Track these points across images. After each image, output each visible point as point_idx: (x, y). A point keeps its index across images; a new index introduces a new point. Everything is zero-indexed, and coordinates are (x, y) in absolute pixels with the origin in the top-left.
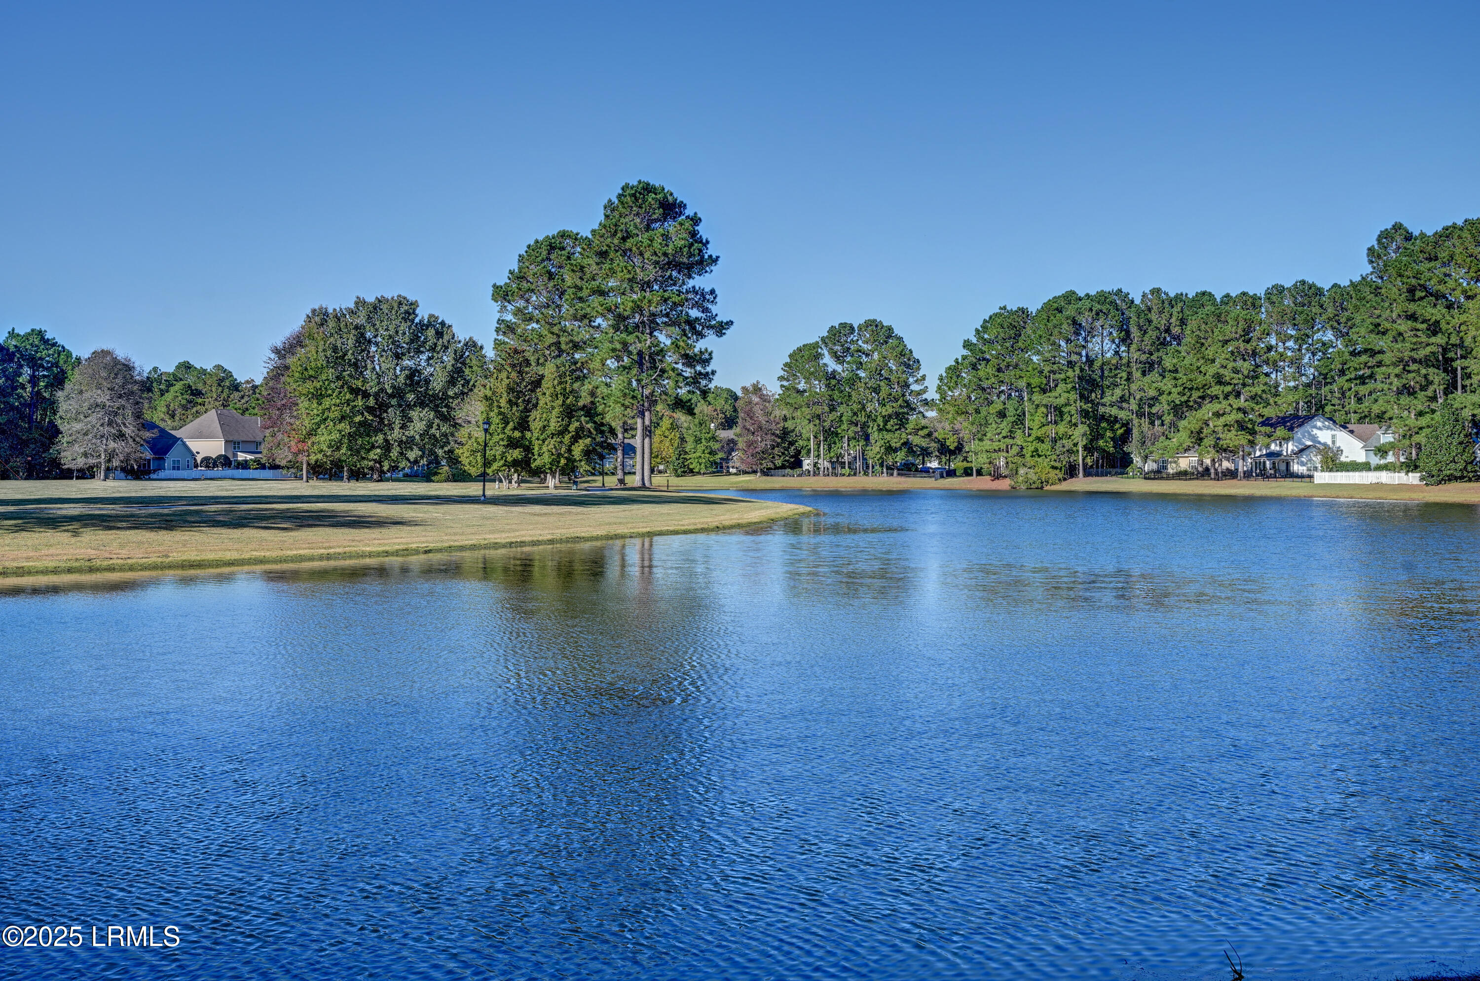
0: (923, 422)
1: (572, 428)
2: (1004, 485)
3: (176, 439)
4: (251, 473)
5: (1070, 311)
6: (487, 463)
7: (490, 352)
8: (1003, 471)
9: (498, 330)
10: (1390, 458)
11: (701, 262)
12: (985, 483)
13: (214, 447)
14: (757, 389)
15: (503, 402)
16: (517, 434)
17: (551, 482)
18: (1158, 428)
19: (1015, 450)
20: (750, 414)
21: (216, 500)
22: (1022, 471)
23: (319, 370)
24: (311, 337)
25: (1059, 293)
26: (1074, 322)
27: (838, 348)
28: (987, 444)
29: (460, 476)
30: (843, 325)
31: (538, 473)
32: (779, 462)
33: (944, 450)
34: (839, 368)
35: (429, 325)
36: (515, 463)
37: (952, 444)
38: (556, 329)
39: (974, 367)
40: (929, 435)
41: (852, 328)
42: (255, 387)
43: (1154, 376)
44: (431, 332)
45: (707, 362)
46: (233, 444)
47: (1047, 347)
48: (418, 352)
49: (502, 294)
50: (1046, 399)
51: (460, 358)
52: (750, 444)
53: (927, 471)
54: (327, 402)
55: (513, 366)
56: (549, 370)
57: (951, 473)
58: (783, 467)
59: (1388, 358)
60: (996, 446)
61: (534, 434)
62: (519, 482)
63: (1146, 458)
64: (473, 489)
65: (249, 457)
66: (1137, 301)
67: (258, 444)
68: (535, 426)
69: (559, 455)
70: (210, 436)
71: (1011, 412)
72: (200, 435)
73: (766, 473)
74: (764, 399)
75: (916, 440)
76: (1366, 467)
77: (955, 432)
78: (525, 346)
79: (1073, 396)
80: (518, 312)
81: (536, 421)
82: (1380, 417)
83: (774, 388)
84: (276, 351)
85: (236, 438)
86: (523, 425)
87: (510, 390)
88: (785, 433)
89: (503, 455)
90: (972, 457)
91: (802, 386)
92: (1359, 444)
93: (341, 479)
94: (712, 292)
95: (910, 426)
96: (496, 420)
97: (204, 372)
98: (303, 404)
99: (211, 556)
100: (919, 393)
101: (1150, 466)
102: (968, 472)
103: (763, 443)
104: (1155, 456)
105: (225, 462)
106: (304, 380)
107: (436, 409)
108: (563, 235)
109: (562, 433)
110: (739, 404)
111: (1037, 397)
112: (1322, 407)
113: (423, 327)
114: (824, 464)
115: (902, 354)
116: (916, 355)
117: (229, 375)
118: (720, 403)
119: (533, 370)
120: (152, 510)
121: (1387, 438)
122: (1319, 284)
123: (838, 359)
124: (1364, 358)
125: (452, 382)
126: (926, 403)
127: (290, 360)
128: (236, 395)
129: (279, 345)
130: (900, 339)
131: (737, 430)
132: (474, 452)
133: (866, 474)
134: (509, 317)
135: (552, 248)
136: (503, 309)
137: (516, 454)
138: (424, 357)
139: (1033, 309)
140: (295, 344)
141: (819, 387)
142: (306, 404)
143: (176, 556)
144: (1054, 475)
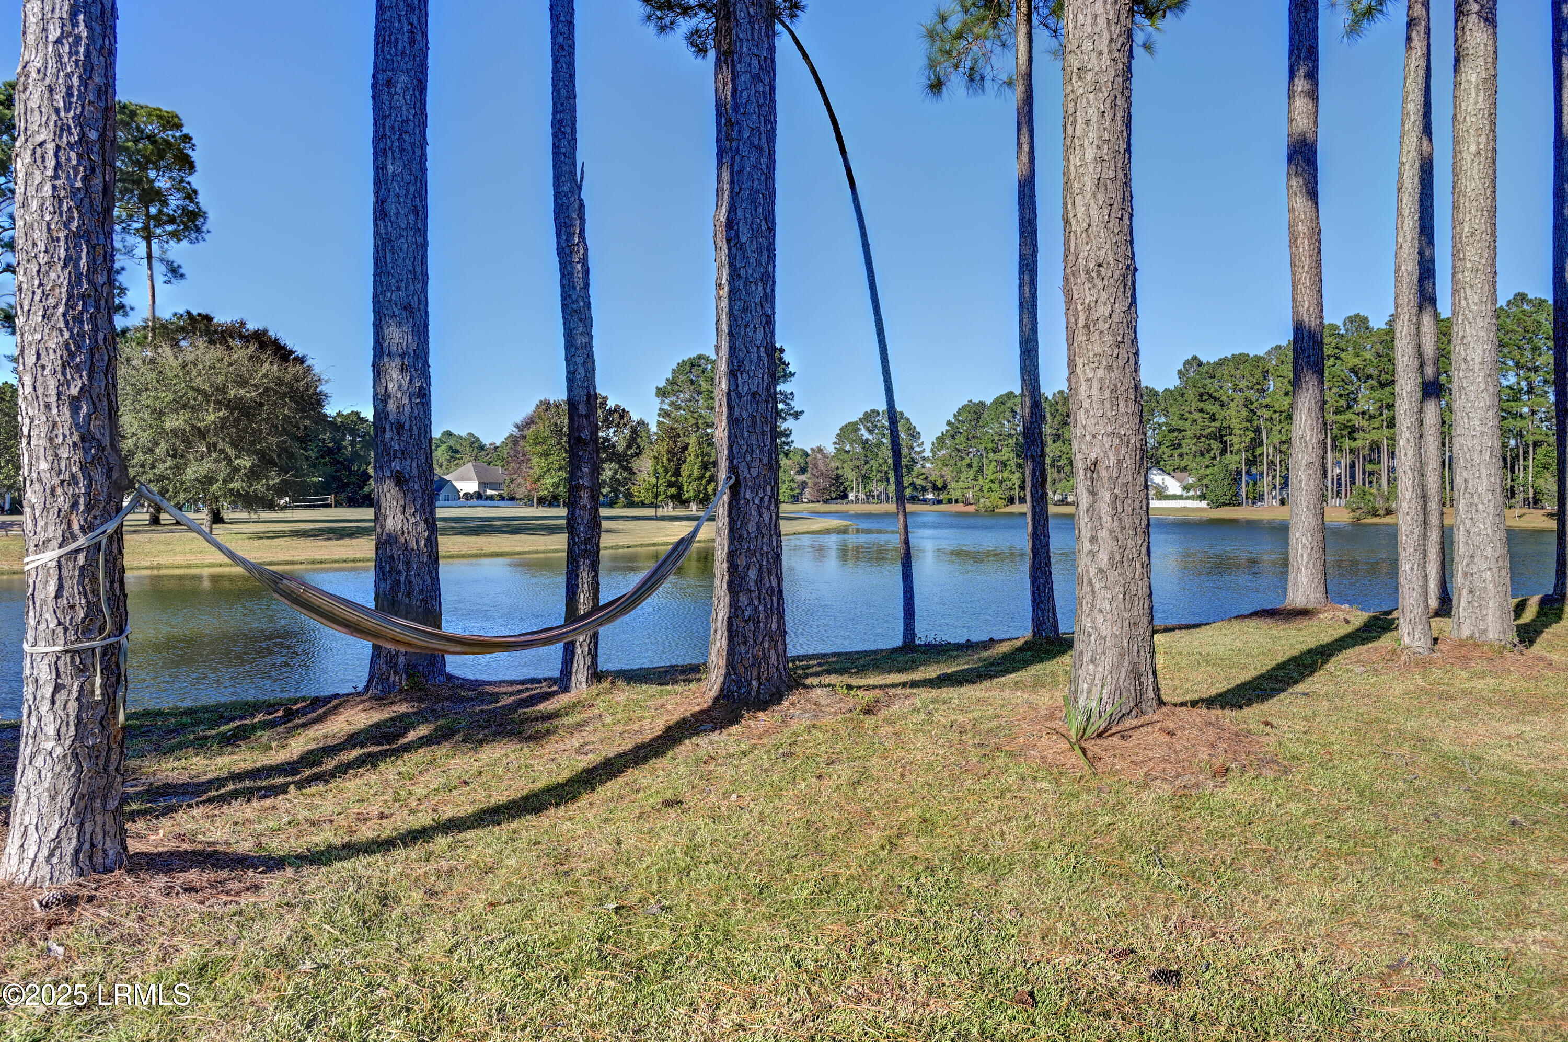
0: (923, 470)
1: (707, 475)
2: (971, 509)
3: (447, 482)
4: (496, 503)
5: (1010, 404)
6: (656, 496)
7: (654, 428)
8: (971, 501)
9: (659, 415)
10: (1192, 493)
11: (784, 376)
12: (960, 508)
13: (471, 487)
14: (820, 450)
15: (665, 460)
16: (673, 479)
17: (694, 507)
18: (1062, 475)
19: (977, 488)
20: (816, 466)
21: (499, 519)
22: (982, 500)
23: (545, 439)
24: (540, 418)
25: (1004, 392)
26: (1012, 411)
27: (869, 425)
28: (961, 484)
29: (631, 504)
30: (873, 411)
31: (685, 503)
32: (834, 495)
33: (935, 488)
34: (870, 437)
35: (615, 411)
36: (672, 497)
37: (939, 484)
38: (696, 415)
39: (953, 437)
40: (926, 478)
41: (878, 413)
42: (496, 448)
43: (1059, 443)
44: (616, 416)
45: (788, 436)
46: (483, 484)
47: (997, 425)
48: (608, 428)
49: (662, 393)
50: (997, 457)
51: (634, 432)
52: (816, 484)
53: (925, 501)
54: (551, 459)
55: (670, 438)
56: (693, 440)
57: (940, 502)
58: (836, 498)
59: (1188, 433)
60: (966, 485)
61: (683, 479)
62: (674, 508)
63: (1055, 492)
64: (650, 512)
65: (493, 492)
66: (1050, 398)
67: (500, 484)
68: (685, 473)
69: (699, 492)
70: (469, 479)
71: (975, 465)
72: (462, 479)
73: (826, 502)
74: (825, 456)
75: (919, 482)
76: (1180, 497)
77: (942, 476)
78: (676, 425)
79: (1012, 455)
80: (672, 404)
81: (685, 470)
82: (1185, 469)
83: (830, 449)
84: (517, 426)
85: (485, 480)
86: (677, 473)
87: (669, 452)
88: (838, 477)
89: (665, 492)
90: (952, 492)
91: (848, 448)
92: (1178, 484)
93: (558, 506)
94: (792, 393)
95: (914, 473)
96: (660, 470)
97: (461, 437)
98: (535, 460)
99: (507, 549)
100: (920, 453)
101: (1057, 497)
102: (950, 501)
103: (824, 483)
104: (1059, 491)
105: (479, 496)
106: (536, 444)
107: (619, 462)
108: (700, 357)
109: (701, 478)
110: (809, 459)
111: (991, 455)
112: (1158, 462)
113: (611, 412)
114: (862, 496)
115: (909, 429)
116: (918, 429)
117: (478, 440)
118: (797, 458)
119: (683, 440)
120: (463, 525)
121: (1191, 480)
122: (1157, 389)
123: (870, 432)
124: (1176, 434)
125: (629, 446)
126: (924, 459)
127: (526, 432)
128: (483, 453)
129: (519, 423)
130: (908, 420)
131: (807, 475)
132: (647, 490)
133: (888, 502)
134: (666, 407)
135: (693, 365)
136: (662, 402)
137: (673, 491)
138: (612, 430)
139: (988, 402)
140: (529, 422)
141: (858, 449)
142: (538, 460)
143: (487, 550)
144: (1001, 502)
